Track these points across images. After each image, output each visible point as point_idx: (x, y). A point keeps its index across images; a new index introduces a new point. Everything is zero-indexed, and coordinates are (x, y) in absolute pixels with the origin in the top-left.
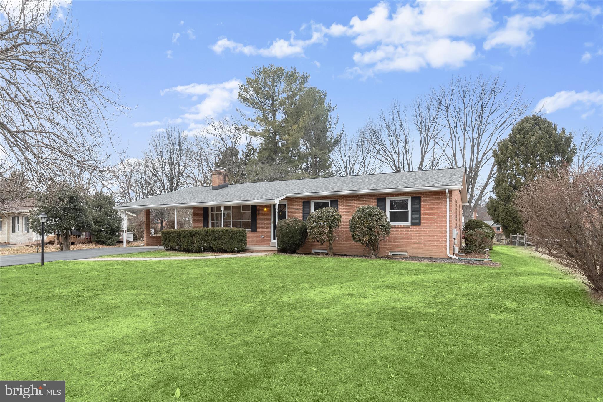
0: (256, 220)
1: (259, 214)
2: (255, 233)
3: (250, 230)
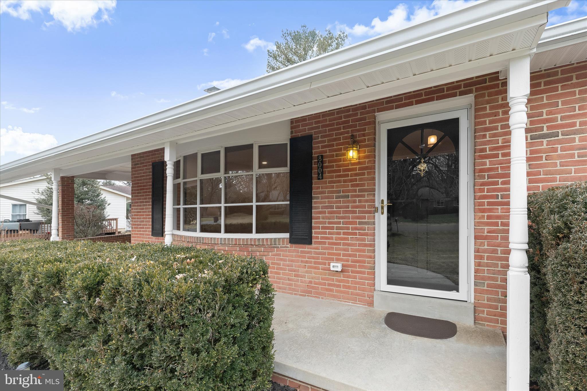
0: (311, 198)
1: (321, 176)
2: (306, 248)
3: (287, 235)
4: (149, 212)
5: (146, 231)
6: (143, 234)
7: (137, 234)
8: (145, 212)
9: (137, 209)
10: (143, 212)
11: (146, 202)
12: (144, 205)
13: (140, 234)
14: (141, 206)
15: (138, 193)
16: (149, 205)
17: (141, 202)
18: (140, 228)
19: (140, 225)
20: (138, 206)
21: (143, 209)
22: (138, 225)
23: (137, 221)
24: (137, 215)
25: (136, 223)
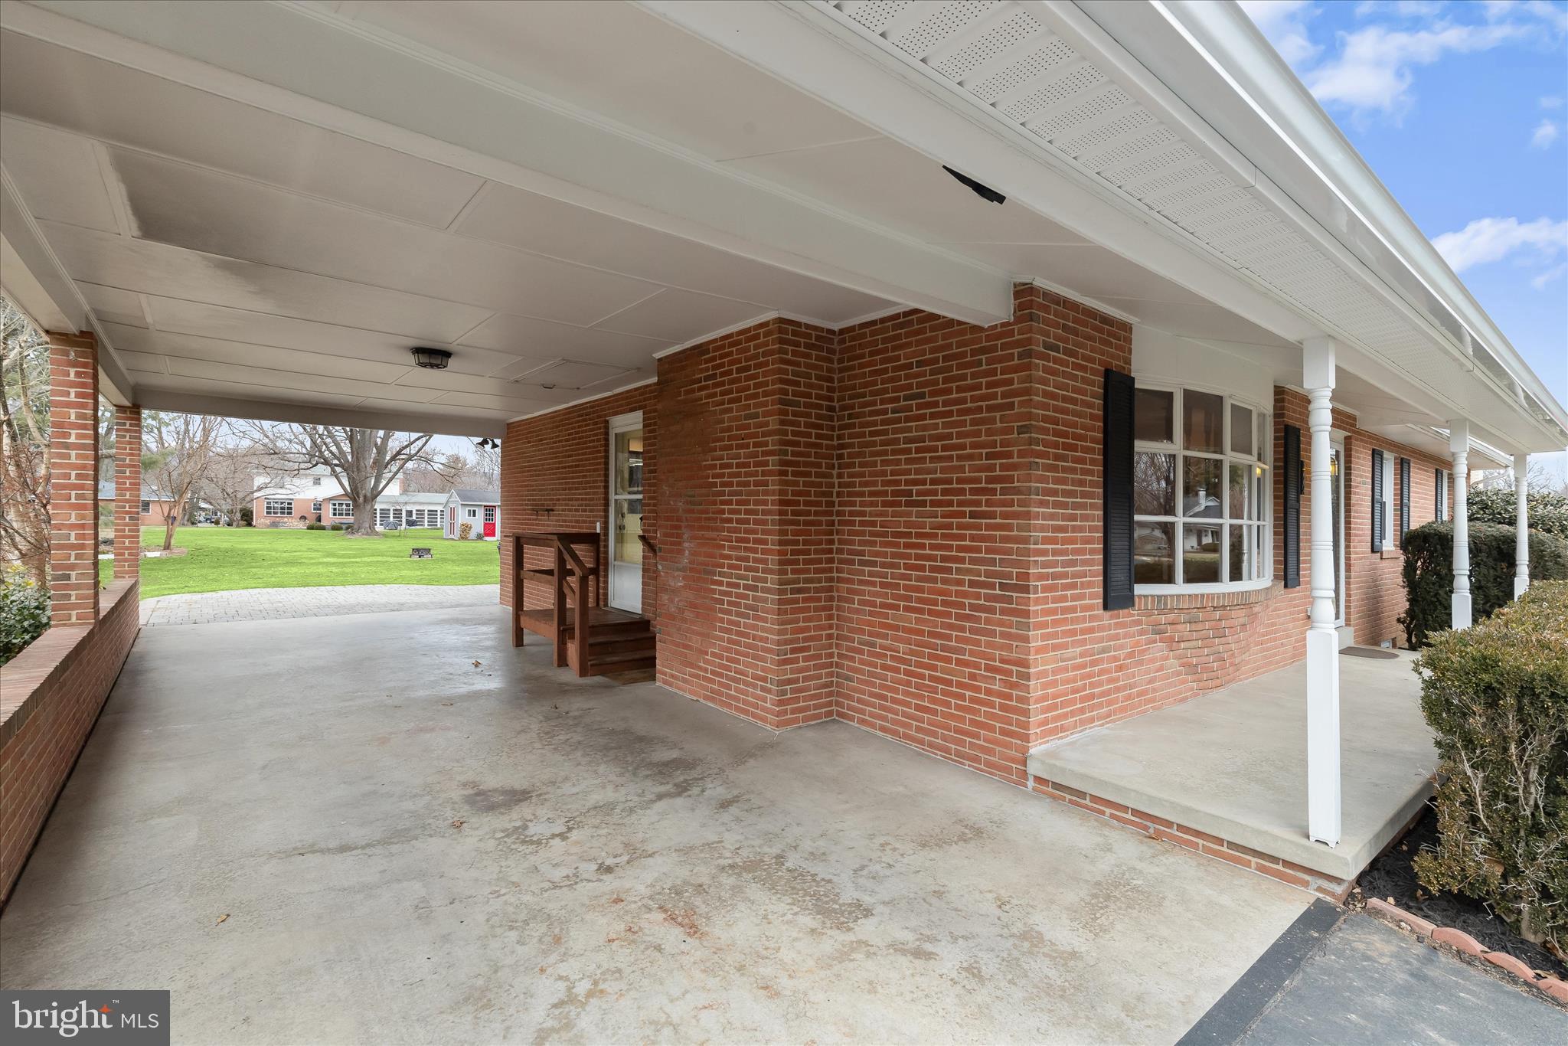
4: (1092, 529)
5: (1082, 597)
6: (1073, 609)
7: (1054, 612)
8: (1081, 529)
9: (1053, 517)
10: (1074, 529)
11: (1084, 495)
12: (1076, 506)
13: (1064, 610)
14: (1065, 505)
15: (1057, 457)
16: (1093, 507)
17: (1066, 493)
18: (1066, 587)
19: (1065, 576)
20: (1056, 505)
21: (1073, 518)
22: (1055, 576)
23: (1054, 564)
24: (1054, 541)
25: (1051, 570)
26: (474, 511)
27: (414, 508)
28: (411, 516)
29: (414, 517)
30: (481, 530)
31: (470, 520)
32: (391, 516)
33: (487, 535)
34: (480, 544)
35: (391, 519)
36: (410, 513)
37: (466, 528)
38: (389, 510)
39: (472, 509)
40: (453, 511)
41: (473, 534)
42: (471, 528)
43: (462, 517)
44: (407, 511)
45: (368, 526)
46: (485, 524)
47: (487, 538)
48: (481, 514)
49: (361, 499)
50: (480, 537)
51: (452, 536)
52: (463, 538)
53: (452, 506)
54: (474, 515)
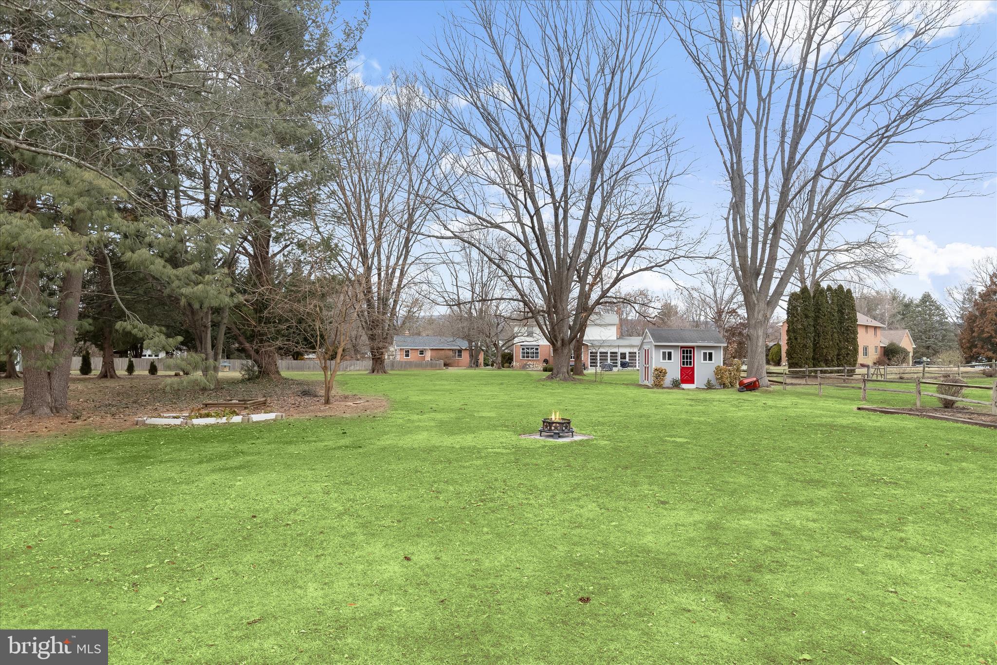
26: (670, 354)
27: (627, 351)
28: (625, 358)
29: (627, 360)
30: (678, 376)
31: (664, 364)
32: (609, 358)
33: (684, 381)
34: (676, 394)
35: (609, 361)
36: (623, 356)
37: (660, 374)
38: (607, 353)
39: (667, 351)
40: (647, 352)
41: (668, 381)
42: (665, 373)
43: (657, 360)
44: (621, 354)
45: (565, 370)
46: (682, 369)
47: (684, 386)
48: (677, 356)
49: (559, 343)
50: (676, 385)
51: (646, 383)
52: (658, 385)
53: (646, 347)
54: (670, 358)
